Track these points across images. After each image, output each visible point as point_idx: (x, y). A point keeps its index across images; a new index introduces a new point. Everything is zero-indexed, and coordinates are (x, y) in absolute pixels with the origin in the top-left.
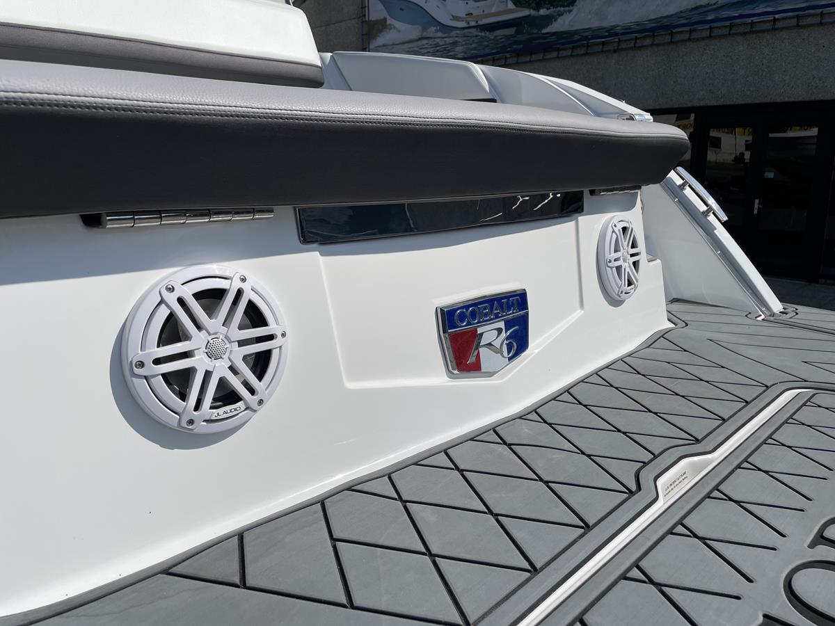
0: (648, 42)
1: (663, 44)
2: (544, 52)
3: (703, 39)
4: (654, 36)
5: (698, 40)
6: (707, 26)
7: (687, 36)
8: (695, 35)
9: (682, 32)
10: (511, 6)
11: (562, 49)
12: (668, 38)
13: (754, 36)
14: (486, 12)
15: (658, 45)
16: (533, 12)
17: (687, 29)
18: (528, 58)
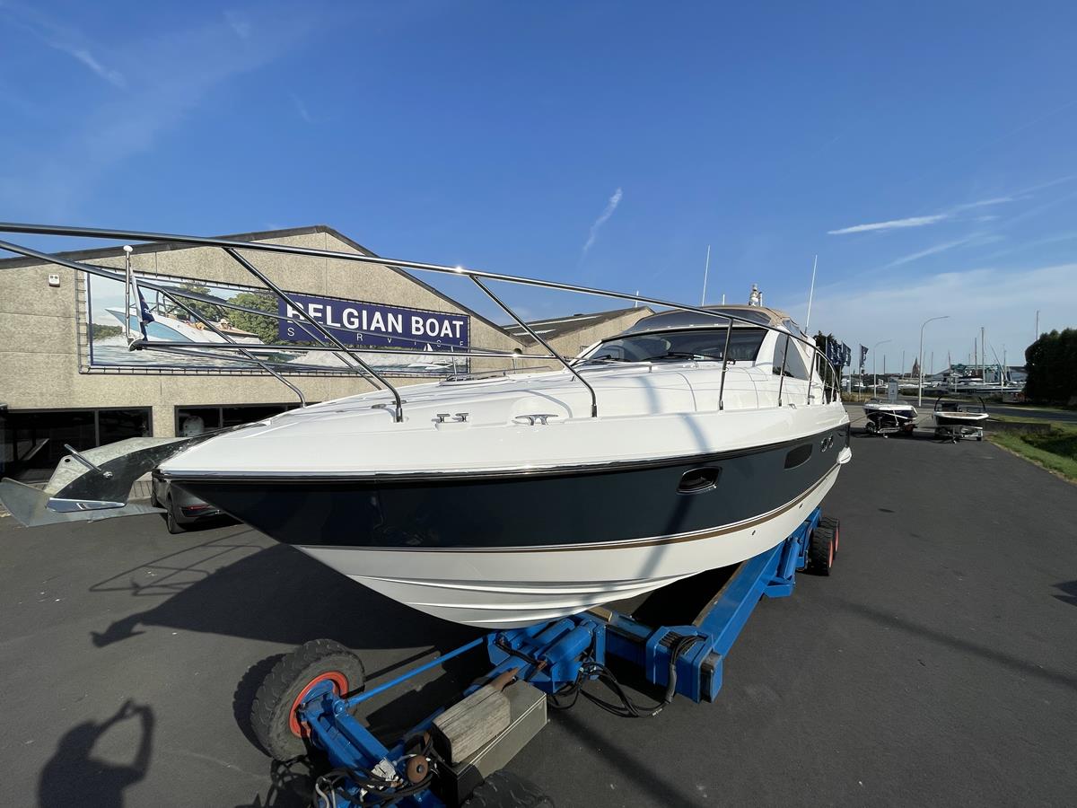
2: (290, 372)
18: (278, 373)
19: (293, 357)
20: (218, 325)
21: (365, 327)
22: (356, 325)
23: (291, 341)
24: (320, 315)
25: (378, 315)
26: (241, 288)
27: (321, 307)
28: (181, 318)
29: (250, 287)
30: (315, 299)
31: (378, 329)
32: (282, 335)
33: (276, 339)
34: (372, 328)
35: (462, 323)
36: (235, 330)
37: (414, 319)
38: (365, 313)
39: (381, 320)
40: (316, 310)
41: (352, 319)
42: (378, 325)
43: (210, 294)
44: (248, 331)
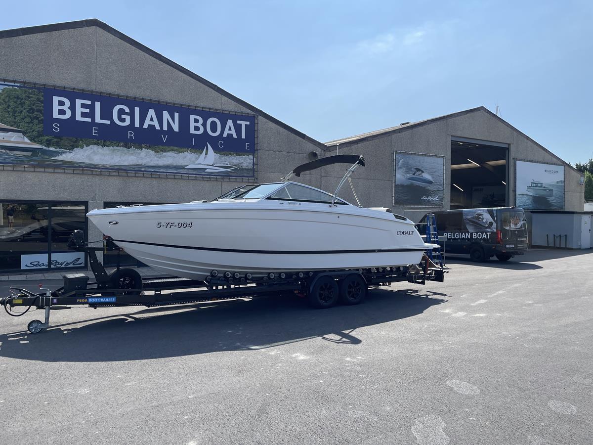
0: (114, 174)
2: (54, 168)
4: (118, 172)
5: (137, 177)
6: (142, 173)
7: (134, 175)
8: (137, 175)
9: (131, 173)
10: (26, 140)
11: (66, 169)
12: (125, 174)
13: (160, 179)
14: (5, 139)
15: (121, 176)
16: (44, 148)
17: (134, 172)
18: (42, 170)
21: (137, 125)
22: (128, 122)
23: (56, 137)
24: (87, 111)
25: (151, 113)
27: (89, 102)
29: (15, 82)
31: (152, 127)
33: (40, 134)
34: (146, 126)
35: (248, 123)
37: (192, 117)
38: (137, 110)
39: (155, 118)
40: (83, 106)
41: (123, 116)
42: (151, 123)
44: (11, 126)
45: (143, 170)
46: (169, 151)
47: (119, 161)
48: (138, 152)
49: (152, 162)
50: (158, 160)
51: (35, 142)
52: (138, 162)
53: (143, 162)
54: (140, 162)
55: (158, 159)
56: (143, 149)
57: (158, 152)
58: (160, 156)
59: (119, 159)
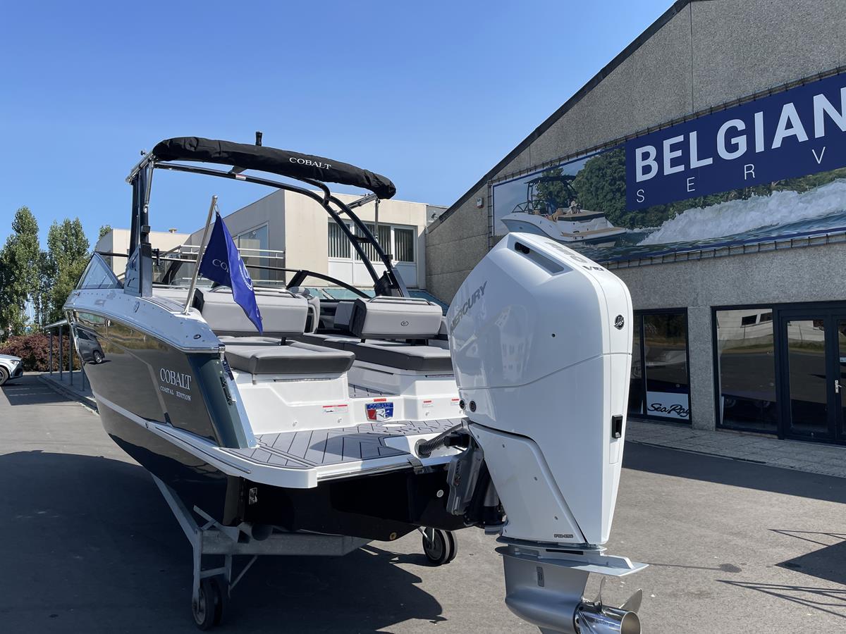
0: (725, 253)
1: (738, 255)
3: (771, 251)
4: (729, 249)
6: (773, 241)
7: (757, 249)
8: (763, 249)
9: (753, 246)
10: (610, 225)
11: (655, 258)
12: (741, 251)
13: (813, 248)
14: (589, 230)
15: (734, 256)
16: (628, 231)
17: (756, 243)
18: (627, 264)
19: (642, 236)
20: (569, 210)
21: (760, 147)
22: (743, 149)
23: (641, 211)
24: (679, 153)
25: (789, 111)
26: (588, 154)
27: (680, 138)
28: (543, 212)
29: (596, 148)
30: (672, 129)
31: (790, 141)
32: (631, 204)
33: (623, 214)
34: (777, 143)
36: (584, 212)
38: (759, 118)
39: (796, 121)
40: (673, 148)
41: (734, 141)
42: (790, 132)
43: (563, 174)
44: (594, 210)
45: (774, 235)
46: (832, 180)
47: (730, 227)
48: (763, 200)
49: (793, 215)
50: (806, 209)
51: (618, 225)
52: (764, 221)
53: (775, 219)
54: (768, 221)
55: (808, 205)
56: (774, 192)
57: (806, 190)
58: (809, 197)
59: (730, 224)
